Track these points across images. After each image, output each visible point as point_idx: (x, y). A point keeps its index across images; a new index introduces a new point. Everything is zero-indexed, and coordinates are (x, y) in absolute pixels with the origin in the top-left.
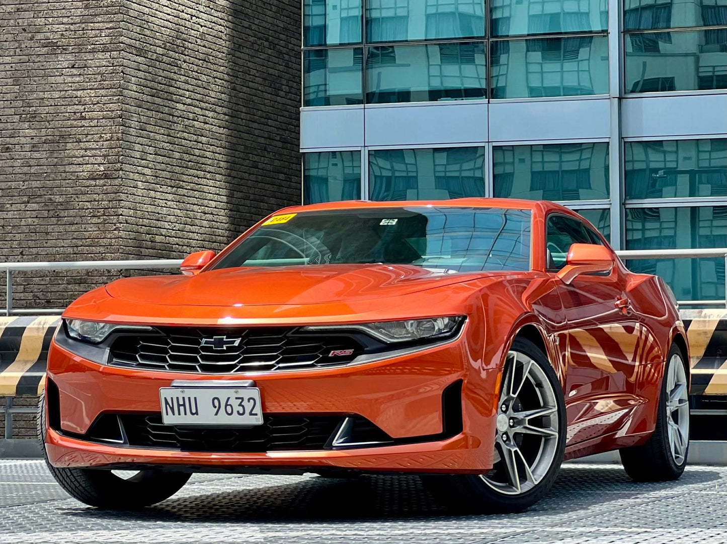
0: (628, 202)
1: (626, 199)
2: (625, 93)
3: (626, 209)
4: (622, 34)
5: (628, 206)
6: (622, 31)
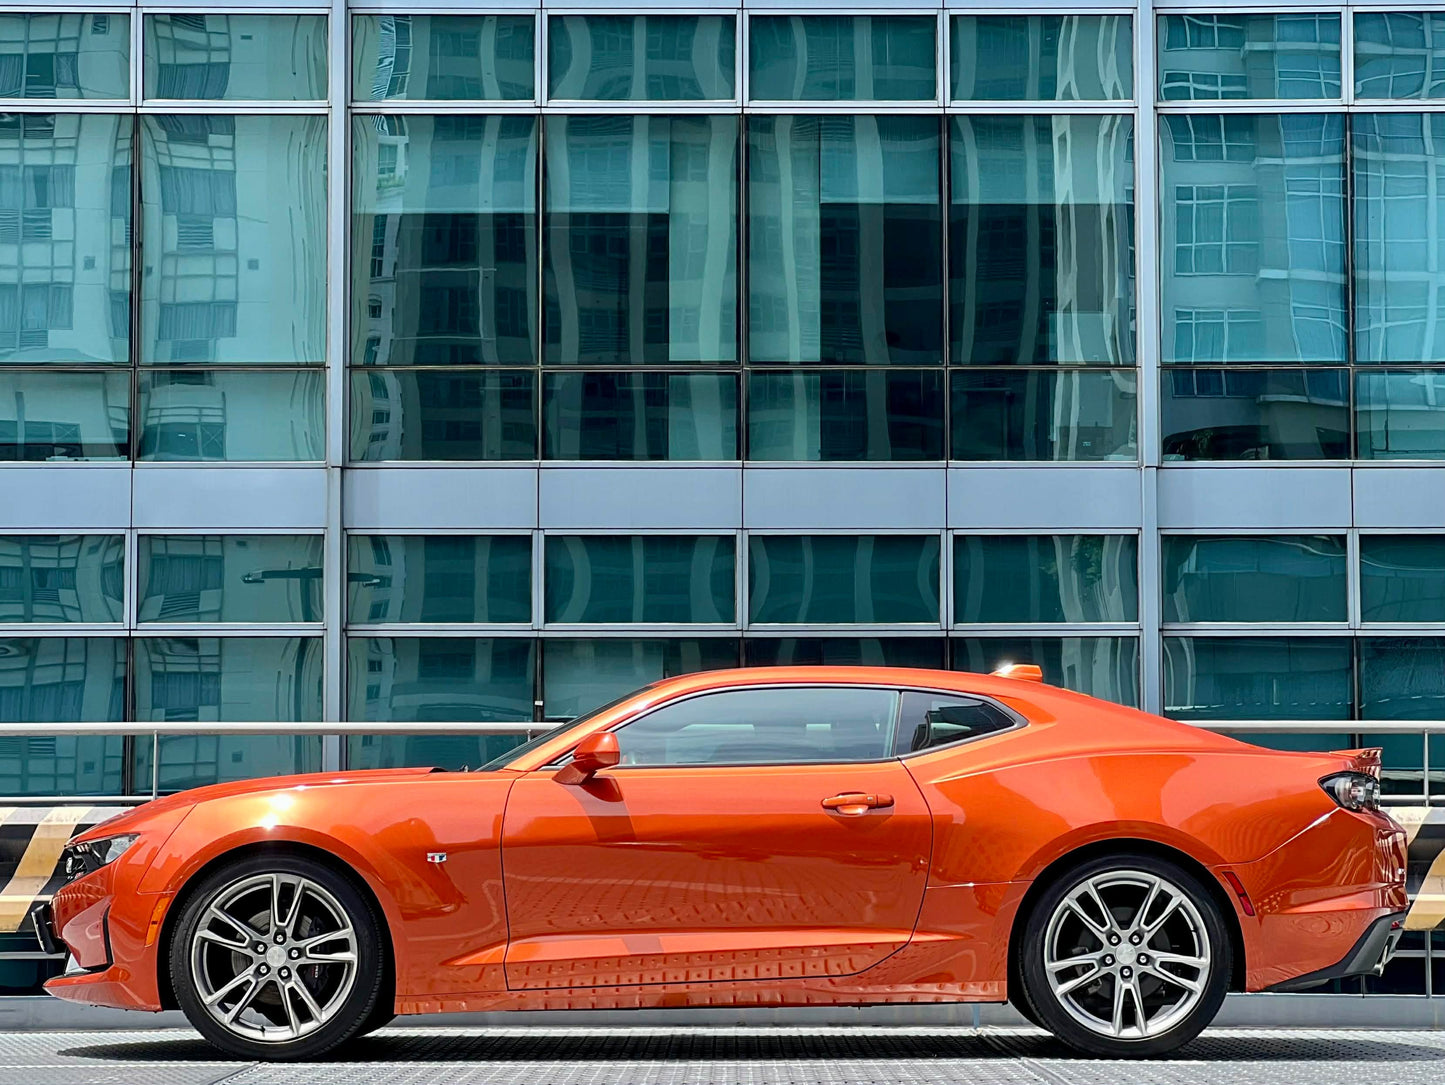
0: (350, 627)
1: (347, 623)
2: (350, 460)
3: (348, 638)
4: (348, 370)
5: (351, 634)
6: (348, 365)
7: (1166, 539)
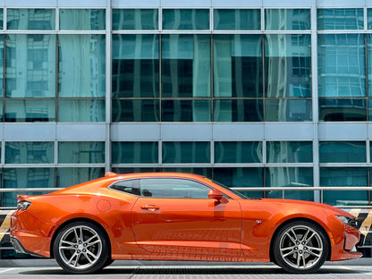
6: (111, 98)
7: (320, 142)
